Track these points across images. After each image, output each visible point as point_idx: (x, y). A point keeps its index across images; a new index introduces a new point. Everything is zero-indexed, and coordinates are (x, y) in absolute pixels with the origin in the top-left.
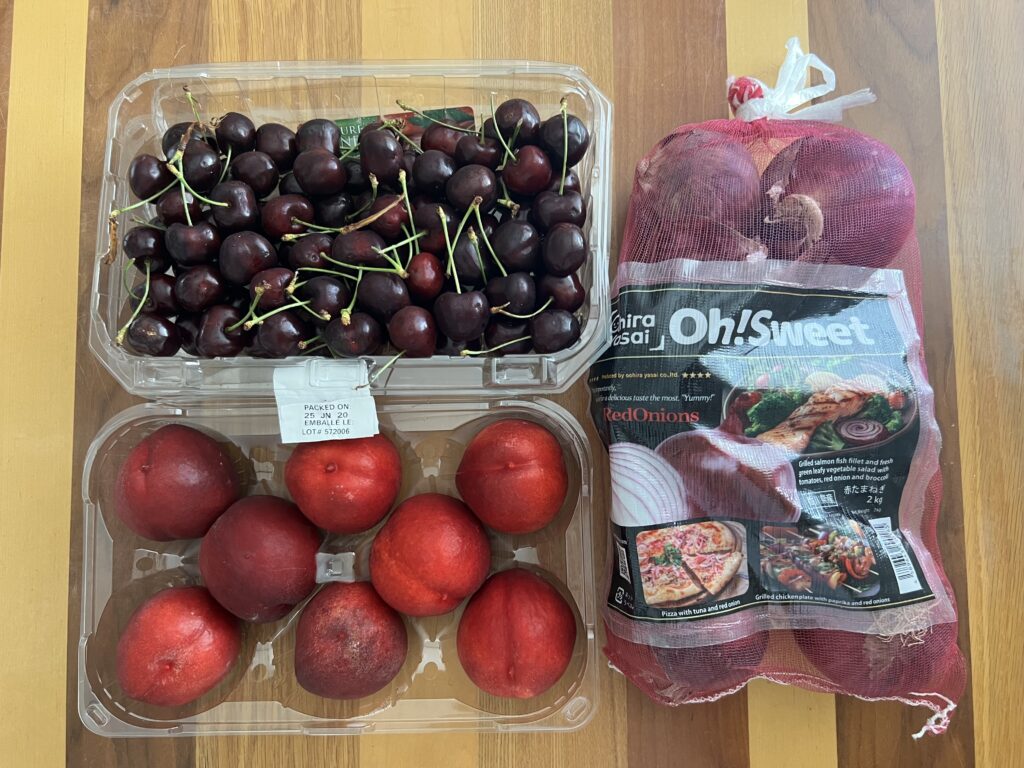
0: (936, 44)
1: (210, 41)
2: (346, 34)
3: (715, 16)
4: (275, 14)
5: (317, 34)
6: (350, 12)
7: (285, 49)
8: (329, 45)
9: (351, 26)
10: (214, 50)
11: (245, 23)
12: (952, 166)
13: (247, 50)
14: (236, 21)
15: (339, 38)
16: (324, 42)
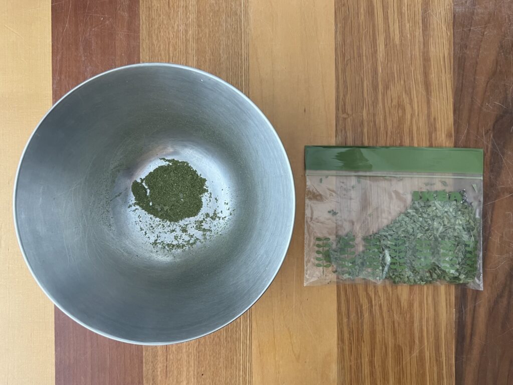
2: (347, 64)
3: (60, 73)
4: (402, 82)
5: (369, 66)
6: (345, 82)
7: (394, 53)
8: (360, 56)
9: (344, 71)
10: (449, 54)
11: (426, 74)
13: (424, 53)
14: (433, 76)
15: (352, 61)
16: (364, 58)
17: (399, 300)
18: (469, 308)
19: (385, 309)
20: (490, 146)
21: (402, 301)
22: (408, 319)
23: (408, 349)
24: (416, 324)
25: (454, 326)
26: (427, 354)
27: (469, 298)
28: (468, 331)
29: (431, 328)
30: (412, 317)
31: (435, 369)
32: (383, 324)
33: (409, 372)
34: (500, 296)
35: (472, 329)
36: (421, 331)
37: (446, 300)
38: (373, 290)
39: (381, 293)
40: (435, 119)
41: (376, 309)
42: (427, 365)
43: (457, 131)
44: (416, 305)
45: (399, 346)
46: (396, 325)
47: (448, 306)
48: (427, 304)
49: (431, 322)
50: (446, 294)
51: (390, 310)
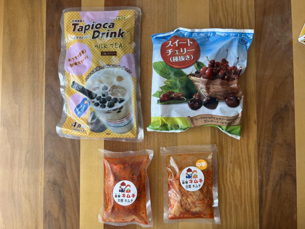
0: (46, 90)
1: (256, 93)
12: (43, 55)
17: (236, 187)
18: (264, 190)
19: (230, 190)
20: (271, 126)
21: (237, 187)
22: (239, 194)
23: (240, 206)
24: (243, 196)
25: (258, 197)
26: (248, 208)
27: (264, 186)
28: (264, 200)
29: (249, 198)
30: (241, 193)
31: (251, 214)
32: (230, 196)
33: (240, 215)
34: (277, 185)
35: (266, 199)
36: (245, 199)
37: (255, 186)
38: (226, 182)
39: (229, 183)
40: (249, 116)
41: (227, 189)
42: (248, 212)
43: (258, 121)
44: (243, 188)
45: (236, 205)
46: (235, 196)
47: (256, 189)
48: (247, 188)
49: (249, 195)
50: (255, 184)
51: (232, 190)
